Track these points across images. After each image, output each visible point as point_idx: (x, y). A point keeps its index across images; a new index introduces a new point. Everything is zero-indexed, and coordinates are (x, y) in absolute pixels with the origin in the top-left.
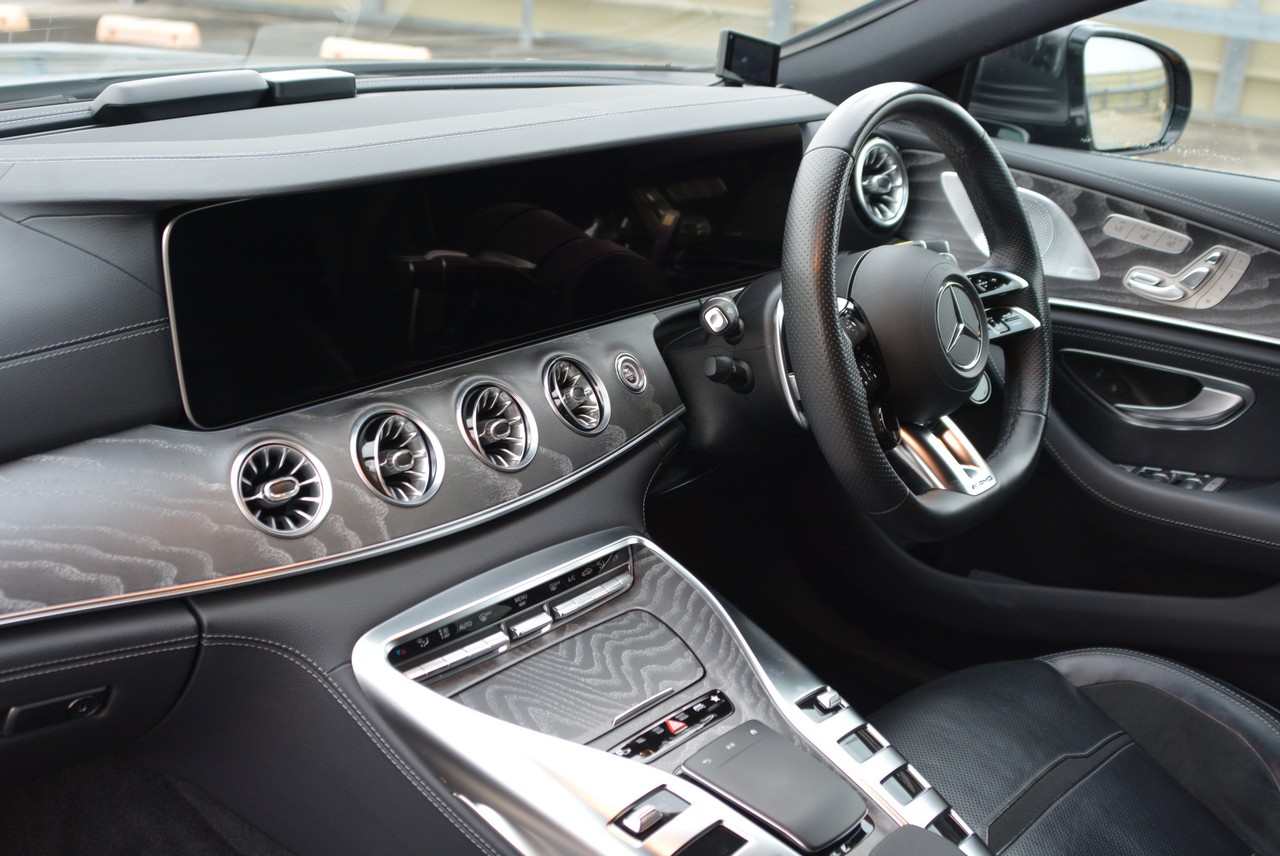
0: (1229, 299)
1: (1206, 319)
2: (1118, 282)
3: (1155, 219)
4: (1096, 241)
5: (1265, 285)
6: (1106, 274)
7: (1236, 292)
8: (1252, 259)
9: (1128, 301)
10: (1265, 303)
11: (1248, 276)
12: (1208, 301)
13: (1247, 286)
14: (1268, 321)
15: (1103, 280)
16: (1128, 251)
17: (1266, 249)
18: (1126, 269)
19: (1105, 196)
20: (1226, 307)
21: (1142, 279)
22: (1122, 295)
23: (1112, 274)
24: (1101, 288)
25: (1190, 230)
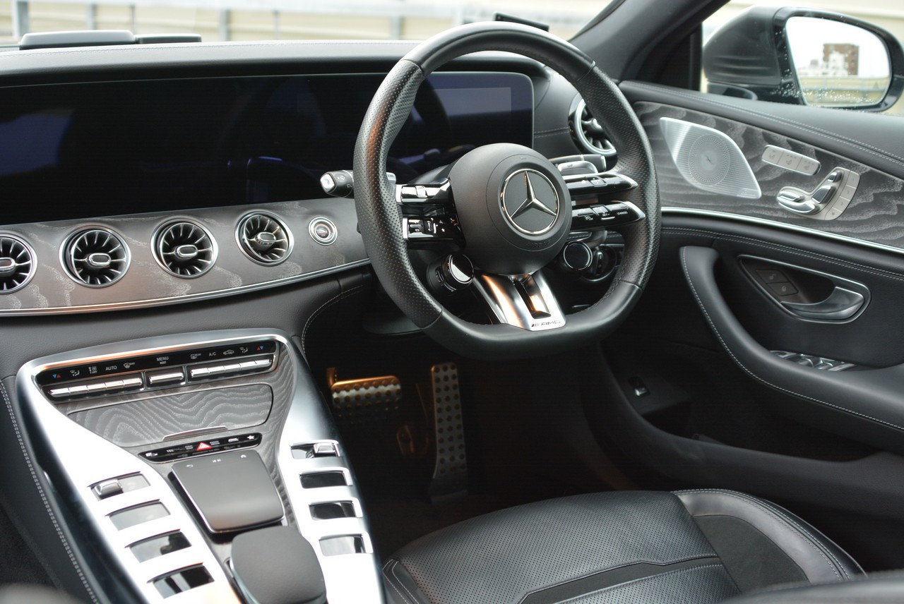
0: (847, 211)
1: (832, 229)
2: (773, 200)
3: (796, 148)
4: (758, 168)
5: (871, 199)
6: (765, 194)
7: (851, 206)
8: (861, 177)
9: (780, 215)
10: (871, 214)
11: (859, 192)
12: (833, 214)
13: (859, 201)
14: (874, 229)
15: (765, 199)
16: (779, 175)
17: (869, 168)
18: (778, 189)
19: (762, 130)
20: (845, 219)
21: (788, 196)
22: (776, 210)
23: (769, 194)
24: (762, 205)
25: (818, 155)
